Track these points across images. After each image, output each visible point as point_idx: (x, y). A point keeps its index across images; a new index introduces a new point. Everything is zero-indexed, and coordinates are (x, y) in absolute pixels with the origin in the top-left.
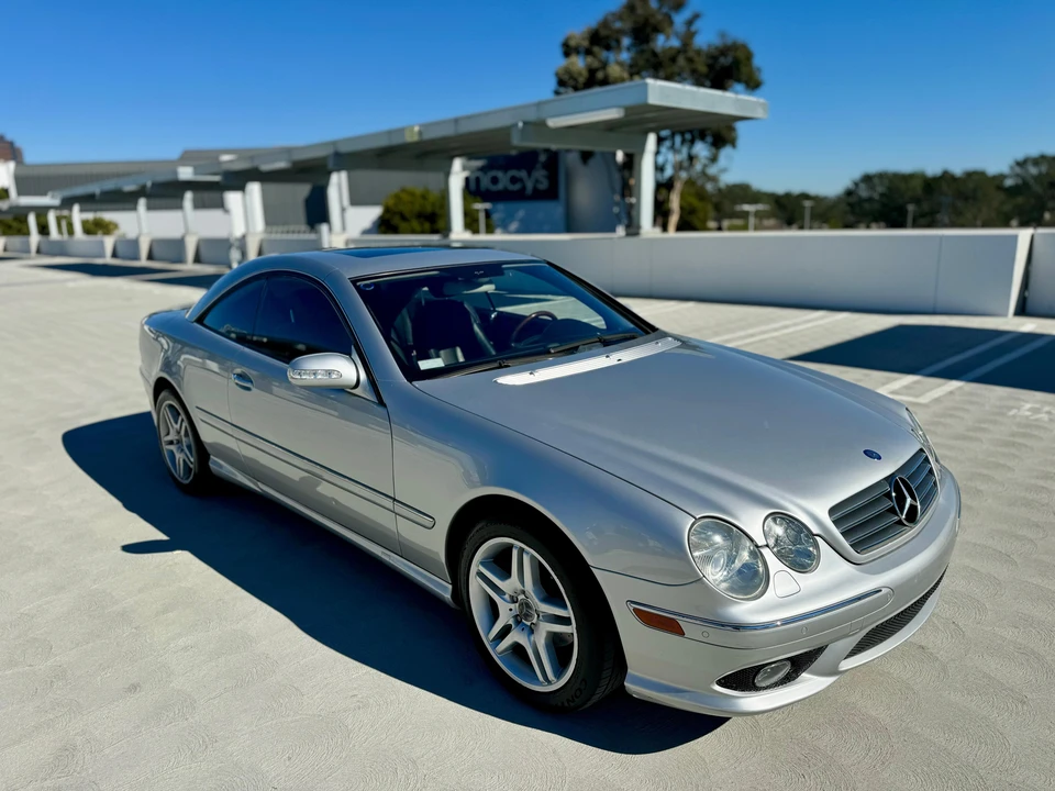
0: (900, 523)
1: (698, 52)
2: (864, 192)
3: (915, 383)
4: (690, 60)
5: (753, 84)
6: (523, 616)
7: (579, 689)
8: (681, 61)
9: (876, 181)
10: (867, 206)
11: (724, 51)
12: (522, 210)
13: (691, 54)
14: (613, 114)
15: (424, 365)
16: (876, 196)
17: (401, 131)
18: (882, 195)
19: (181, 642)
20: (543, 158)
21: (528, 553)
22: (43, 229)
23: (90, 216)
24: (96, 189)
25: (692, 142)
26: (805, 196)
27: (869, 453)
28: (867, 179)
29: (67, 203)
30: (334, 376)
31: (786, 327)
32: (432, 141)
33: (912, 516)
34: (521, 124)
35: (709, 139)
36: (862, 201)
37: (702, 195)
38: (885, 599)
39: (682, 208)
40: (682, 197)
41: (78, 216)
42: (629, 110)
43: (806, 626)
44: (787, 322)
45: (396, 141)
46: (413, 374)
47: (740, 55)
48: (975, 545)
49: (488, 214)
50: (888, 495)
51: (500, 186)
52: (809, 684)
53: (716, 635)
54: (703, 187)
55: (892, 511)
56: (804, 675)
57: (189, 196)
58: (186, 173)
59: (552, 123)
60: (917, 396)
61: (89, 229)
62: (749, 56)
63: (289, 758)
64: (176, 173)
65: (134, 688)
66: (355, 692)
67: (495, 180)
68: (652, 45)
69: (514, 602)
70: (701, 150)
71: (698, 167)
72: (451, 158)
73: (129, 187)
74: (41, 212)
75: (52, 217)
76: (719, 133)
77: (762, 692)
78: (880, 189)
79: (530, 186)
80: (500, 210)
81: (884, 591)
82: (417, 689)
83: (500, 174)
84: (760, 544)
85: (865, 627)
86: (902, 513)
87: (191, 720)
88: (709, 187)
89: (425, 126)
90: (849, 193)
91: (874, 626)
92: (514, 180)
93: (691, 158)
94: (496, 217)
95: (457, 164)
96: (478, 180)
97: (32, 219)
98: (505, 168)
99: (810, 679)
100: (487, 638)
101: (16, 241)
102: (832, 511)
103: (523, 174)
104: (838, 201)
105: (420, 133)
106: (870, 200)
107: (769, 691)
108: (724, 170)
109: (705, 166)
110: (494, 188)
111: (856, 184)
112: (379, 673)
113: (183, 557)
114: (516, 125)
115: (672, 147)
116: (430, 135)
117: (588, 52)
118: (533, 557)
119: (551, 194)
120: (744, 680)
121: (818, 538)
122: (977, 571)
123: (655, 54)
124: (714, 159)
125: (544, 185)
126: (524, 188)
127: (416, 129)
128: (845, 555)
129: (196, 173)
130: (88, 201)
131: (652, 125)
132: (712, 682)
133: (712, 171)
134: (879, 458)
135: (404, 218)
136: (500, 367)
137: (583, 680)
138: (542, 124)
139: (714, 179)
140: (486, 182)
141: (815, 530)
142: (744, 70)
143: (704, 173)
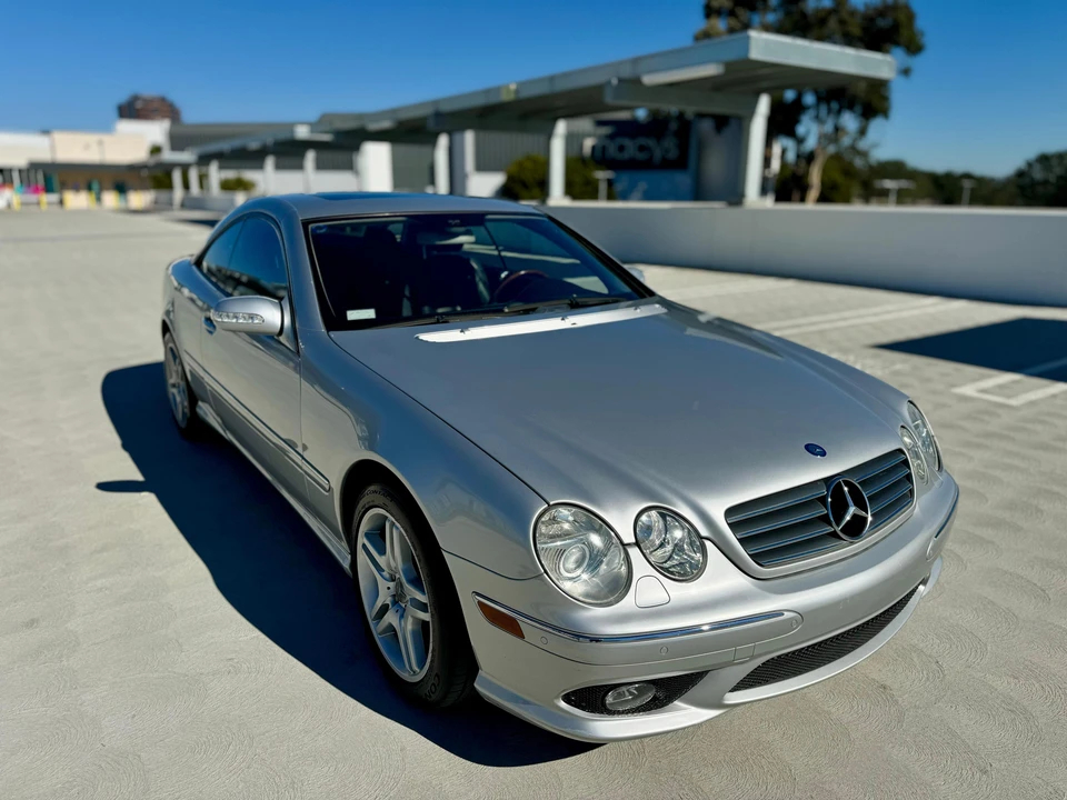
0: (834, 535)
1: (853, 13)
2: (1038, 174)
3: (1014, 382)
4: (842, 22)
5: (914, 48)
6: (398, 598)
7: (433, 684)
8: (832, 23)
9: (1054, 162)
10: (1040, 190)
11: (882, 12)
12: (644, 181)
13: (845, 16)
14: (711, 70)
15: (353, 315)
16: (1052, 178)
17: (497, 90)
18: (1060, 178)
19: (99, 583)
20: (674, 126)
21: (397, 528)
22: (186, 186)
23: (230, 174)
24: (225, 146)
25: (839, 112)
26: (968, 176)
27: (811, 449)
28: (1044, 159)
29: (204, 160)
30: (256, 321)
31: (889, 312)
32: (529, 100)
33: (855, 529)
34: (615, 81)
35: (858, 108)
36: (1034, 184)
37: (848, 171)
38: (789, 624)
39: (823, 183)
40: (825, 171)
41: (216, 174)
42: (729, 66)
43: (668, 647)
44: (890, 308)
45: (493, 100)
46: (336, 322)
47: (902, 17)
48: (1006, 572)
49: (610, 183)
50: (823, 500)
51: (626, 155)
52: (683, 715)
53: (556, 643)
54: (851, 164)
55: (824, 519)
56: (676, 702)
57: (310, 156)
58: (302, 132)
59: (648, 80)
60: (1009, 397)
61: (228, 186)
62: (911, 17)
63: (134, 716)
64: (292, 132)
65: (32, 623)
66: (233, 656)
67: (621, 148)
68: (801, 5)
69: (393, 580)
70: (850, 121)
71: (846, 141)
72: (555, 120)
73: (254, 145)
74: (185, 168)
75: (193, 175)
76: (869, 100)
77: (616, 717)
78: (1058, 171)
79: (658, 154)
80: (623, 181)
81: (787, 615)
82: (295, 660)
83: (627, 142)
84: (626, 541)
85: (760, 655)
86: (838, 525)
87: (65, 663)
88: (858, 162)
89: (521, 85)
90: (1020, 174)
91: (775, 655)
92: (642, 148)
93: (837, 129)
94: (619, 187)
95: (561, 127)
96: (604, 148)
97: (177, 176)
98: (633, 136)
99: (685, 709)
100: (370, 613)
101: (163, 195)
102: (729, 512)
103: (651, 142)
104: (1008, 182)
105: (517, 91)
106: (1045, 182)
107: (626, 717)
108: (875, 146)
109: (855, 140)
110: (619, 156)
111: (1030, 165)
112: (267, 639)
113: (149, 499)
114: (609, 83)
115: (817, 118)
116: (528, 93)
117: (732, 13)
118: (401, 533)
119: (680, 163)
120: (592, 699)
121: (708, 543)
122: (993, 604)
123: (804, 15)
124: (862, 132)
125: (673, 154)
126: (651, 158)
127: (513, 87)
128: (741, 566)
129: (312, 132)
130: (226, 159)
131: (765, 84)
132: (557, 697)
133: (863, 145)
134: (823, 454)
135: (525, 185)
136: (438, 322)
137: (436, 675)
138: (637, 81)
139: (864, 154)
140: (612, 151)
141: (704, 532)
142: (904, 33)
143: (854, 149)
